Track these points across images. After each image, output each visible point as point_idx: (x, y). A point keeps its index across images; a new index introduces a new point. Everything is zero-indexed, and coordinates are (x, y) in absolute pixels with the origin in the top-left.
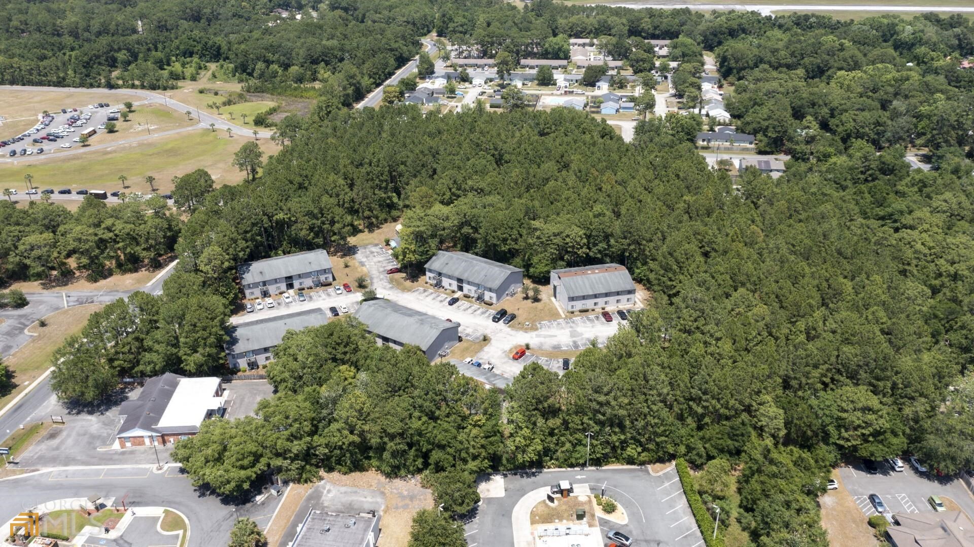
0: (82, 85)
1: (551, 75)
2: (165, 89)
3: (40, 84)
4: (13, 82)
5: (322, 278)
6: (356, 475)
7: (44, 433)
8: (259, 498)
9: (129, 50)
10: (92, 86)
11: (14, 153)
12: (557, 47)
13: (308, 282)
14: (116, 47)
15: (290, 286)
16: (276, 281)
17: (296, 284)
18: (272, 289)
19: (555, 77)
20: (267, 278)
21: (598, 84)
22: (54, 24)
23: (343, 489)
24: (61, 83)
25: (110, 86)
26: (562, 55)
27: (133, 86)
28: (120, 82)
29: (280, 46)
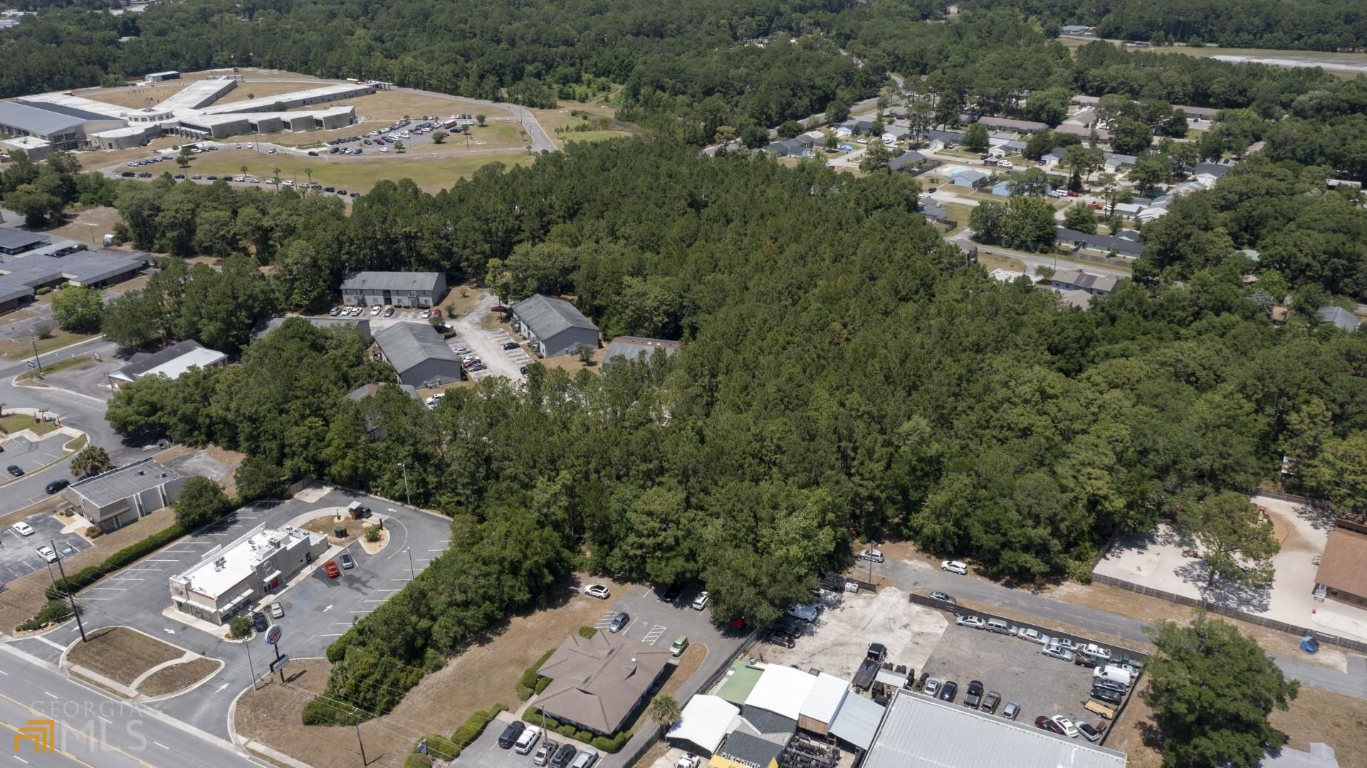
0: (471, 96)
1: (986, 137)
2: (542, 107)
3: (437, 90)
4: (417, 86)
5: (422, 300)
6: (231, 452)
7: (83, 364)
8: (149, 447)
9: (545, 62)
10: (480, 97)
11: (336, 150)
12: (1038, 104)
13: (406, 301)
14: (529, 57)
15: (388, 301)
16: (373, 292)
17: (395, 300)
18: (369, 299)
19: (991, 141)
20: (365, 287)
21: (1044, 158)
22: (496, 29)
23: (210, 459)
24: (454, 91)
25: (497, 100)
26: (1044, 116)
27: (516, 102)
28: (506, 96)
29: (683, 71)
